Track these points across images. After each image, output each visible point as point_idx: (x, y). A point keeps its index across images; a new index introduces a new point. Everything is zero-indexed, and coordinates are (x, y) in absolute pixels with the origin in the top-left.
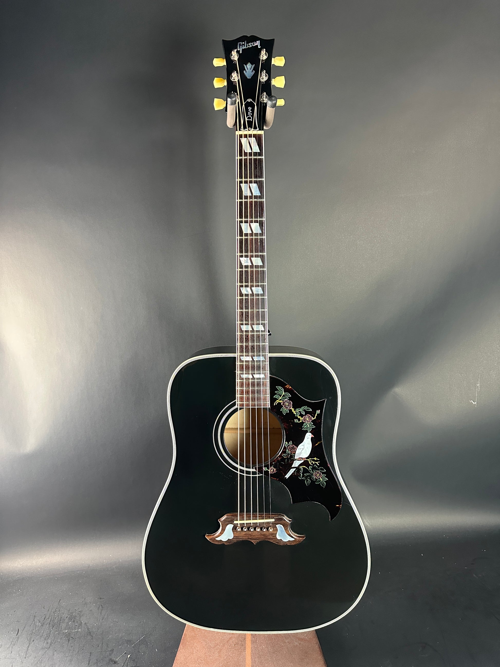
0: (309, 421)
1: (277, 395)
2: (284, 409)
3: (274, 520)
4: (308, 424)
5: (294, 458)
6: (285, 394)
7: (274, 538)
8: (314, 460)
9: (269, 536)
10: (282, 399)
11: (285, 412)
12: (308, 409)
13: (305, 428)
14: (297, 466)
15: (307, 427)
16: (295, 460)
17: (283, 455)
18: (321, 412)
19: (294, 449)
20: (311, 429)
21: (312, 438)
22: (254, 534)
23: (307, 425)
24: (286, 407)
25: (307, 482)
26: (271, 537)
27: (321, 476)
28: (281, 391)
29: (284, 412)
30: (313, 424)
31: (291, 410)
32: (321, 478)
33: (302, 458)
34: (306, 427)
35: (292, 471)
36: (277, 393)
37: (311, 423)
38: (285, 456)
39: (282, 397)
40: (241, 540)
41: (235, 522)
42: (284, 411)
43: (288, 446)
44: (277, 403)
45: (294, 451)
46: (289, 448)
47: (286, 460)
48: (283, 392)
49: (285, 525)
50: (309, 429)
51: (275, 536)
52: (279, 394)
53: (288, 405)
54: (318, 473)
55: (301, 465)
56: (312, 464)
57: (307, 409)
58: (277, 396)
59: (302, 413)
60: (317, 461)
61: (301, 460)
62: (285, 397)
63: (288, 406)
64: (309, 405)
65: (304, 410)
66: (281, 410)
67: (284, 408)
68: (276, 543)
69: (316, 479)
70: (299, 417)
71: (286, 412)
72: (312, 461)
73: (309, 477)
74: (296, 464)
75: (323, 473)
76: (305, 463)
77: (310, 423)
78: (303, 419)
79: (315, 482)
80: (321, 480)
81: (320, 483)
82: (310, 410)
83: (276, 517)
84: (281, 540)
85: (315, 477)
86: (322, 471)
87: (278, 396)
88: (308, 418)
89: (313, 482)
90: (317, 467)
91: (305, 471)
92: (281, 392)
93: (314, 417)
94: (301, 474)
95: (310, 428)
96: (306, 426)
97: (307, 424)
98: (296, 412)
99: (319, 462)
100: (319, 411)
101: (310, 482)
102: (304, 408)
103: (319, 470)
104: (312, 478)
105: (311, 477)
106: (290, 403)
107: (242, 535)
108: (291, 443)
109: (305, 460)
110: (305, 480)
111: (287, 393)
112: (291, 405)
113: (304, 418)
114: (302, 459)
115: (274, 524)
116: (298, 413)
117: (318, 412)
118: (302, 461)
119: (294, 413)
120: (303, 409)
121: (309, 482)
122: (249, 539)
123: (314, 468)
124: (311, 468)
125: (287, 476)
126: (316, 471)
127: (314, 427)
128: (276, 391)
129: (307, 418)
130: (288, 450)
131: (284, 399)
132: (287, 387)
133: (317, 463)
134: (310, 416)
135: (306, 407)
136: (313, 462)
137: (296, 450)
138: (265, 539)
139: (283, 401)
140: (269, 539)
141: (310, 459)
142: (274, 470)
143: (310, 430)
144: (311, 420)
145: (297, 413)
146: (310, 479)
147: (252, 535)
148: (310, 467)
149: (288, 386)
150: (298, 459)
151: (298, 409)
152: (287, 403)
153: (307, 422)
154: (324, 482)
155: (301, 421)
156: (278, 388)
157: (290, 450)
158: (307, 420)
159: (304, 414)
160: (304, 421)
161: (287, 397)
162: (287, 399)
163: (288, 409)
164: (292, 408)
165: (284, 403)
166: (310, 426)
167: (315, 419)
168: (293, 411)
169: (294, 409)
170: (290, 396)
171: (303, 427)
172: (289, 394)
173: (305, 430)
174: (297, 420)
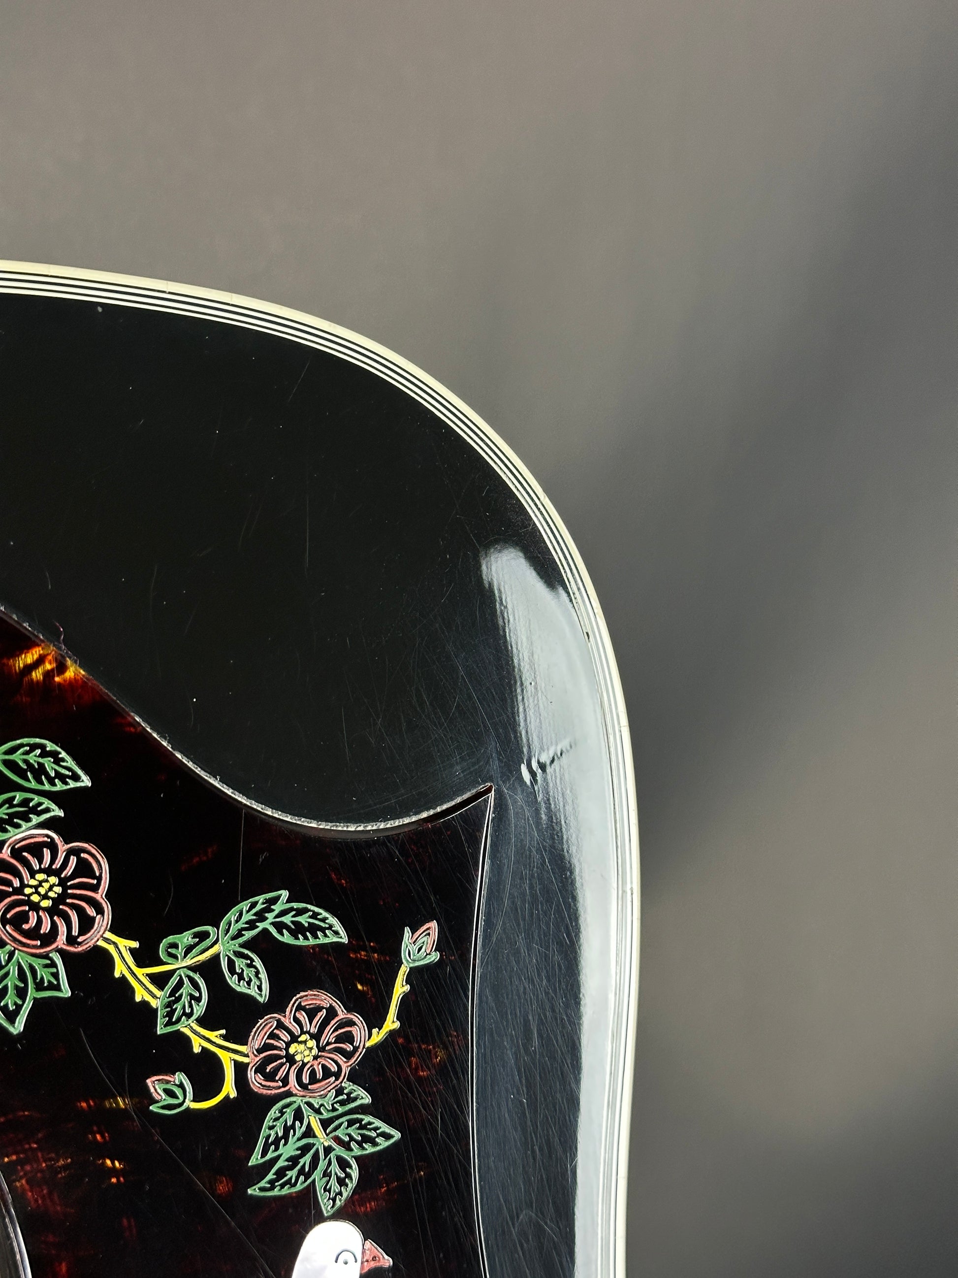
0: (327, 1072)
4: (317, 1111)
6: (17, 757)
11: (22, 993)
12: (303, 918)
13: (281, 1173)
15: (305, 1149)
20: (355, 1173)
23: (309, 1132)
24: (33, 933)
29: (12, 998)
30: (367, 1099)
31: (101, 959)
34: (294, 1161)
37: (350, 1099)
42: (12, 980)
50: (327, 1174)
53: (60, 899)
57: (298, 930)
59: (231, 980)
62: (9, 801)
63: (52, 911)
65: (262, 946)
70: (202, 1038)
71: (31, 993)
77: (340, 1091)
78: (246, 1053)
82: (332, 938)
88: (316, 1037)
93: (375, 1020)
96: (288, 1150)
97: (299, 1115)
98: (160, 980)
100: (430, 943)
102: (261, 916)
106: (84, 868)
111: (33, 747)
112: (100, 896)
113: (266, 1046)
116: (187, 988)
117: (421, 945)
119: (140, 995)
120: (252, 925)
127: (387, 1136)
129: (294, 1039)
132: (37, 676)
134: (331, 1013)
135: (278, 908)
143: (341, 1182)
144: (347, 1056)
145: (180, 984)
149: (40, 661)
151: (186, 938)
152: (49, 872)
153: (304, 1087)
155: (229, 1089)
158: (304, 1065)
159: (263, 997)
160: (270, 1077)
161: (37, 799)
162: (40, 826)
163: (61, 952)
164: (113, 930)
165: (9, 883)
166: (337, 1140)
167: (392, 1034)
168: (119, 970)
169: (135, 944)
170: (72, 784)
171: (264, 1153)
172: (63, 755)
173: (286, 1191)
174: (181, 1086)
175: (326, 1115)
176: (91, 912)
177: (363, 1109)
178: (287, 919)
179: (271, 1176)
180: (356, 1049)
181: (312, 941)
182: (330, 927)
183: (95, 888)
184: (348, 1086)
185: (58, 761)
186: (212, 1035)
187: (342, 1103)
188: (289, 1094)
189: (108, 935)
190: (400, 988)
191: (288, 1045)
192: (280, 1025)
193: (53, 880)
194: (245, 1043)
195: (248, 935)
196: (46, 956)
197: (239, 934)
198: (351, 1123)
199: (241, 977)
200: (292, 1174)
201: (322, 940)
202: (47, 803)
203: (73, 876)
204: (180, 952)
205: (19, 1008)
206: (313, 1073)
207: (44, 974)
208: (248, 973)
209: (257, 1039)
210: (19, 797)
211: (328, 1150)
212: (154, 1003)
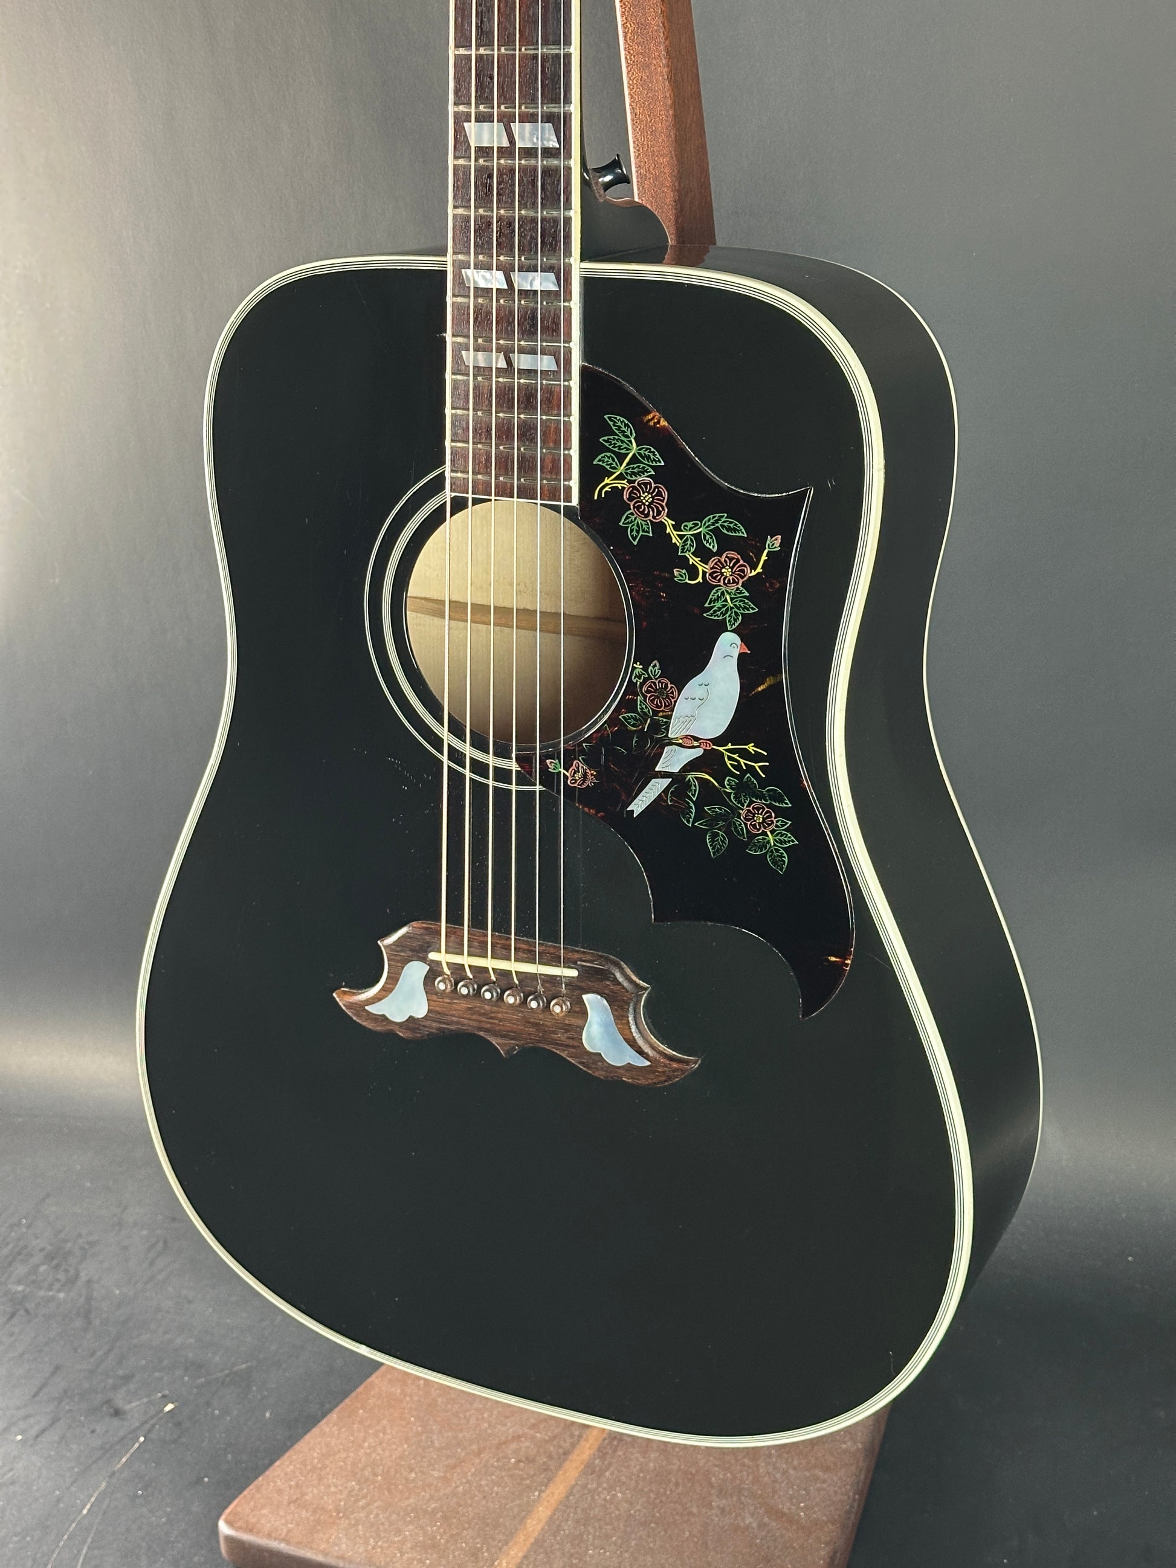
0: (734, 582)
1: (608, 454)
2: (633, 518)
3: (574, 973)
4: (729, 594)
5: (667, 736)
6: (642, 452)
7: (571, 1042)
8: (744, 754)
9: (554, 1032)
10: (627, 473)
11: (638, 532)
12: (732, 525)
13: (715, 611)
14: (676, 770)
15: (724, 606)
16: (671, 744)
17: (623, 717)
18: (787, 544)
19: (667, 697)
20: (740, 618)
21: (741, 656)
22: (499, 1015)
23: (726, 600)
24: (643, 513)
25: (712, 841)
26: (560, 1036)
27: (769, 825)
28: (623, 438)
29: (634, 533)
30: (747, 594)
31: (662, 526)
32: (769, 833)
33: (696, 739)
34: (720, 609)
35: (655, 788)
36: (607, 444)
37: (741, 593)
38: (629, 723)
39: (628, 464)
40: (453, 1027)
41: (432, 956)
42: (635, 527)
43: (645, 680)
44: (607, 489)
45: (666, 706)
46: (648, 692)
47: (635, 739)
48: (630, 442)
49: (618, 1003)
50: (730, 616)
51: (575, 1036)
52: (616, 449)
53: (652, 502)
54: (758, 809)
55: (691, 766)
56: (738, 767)
57: (729, 529)
58: (606, 459)
59: (705, 542)
60: (757, 758)
61: (694, 747)
62: (638, 467)
63: (649, 506)
64: (736, 507)
65: (716, 532)
66: (621, 524)
67: (632, 514)
68: (582, 1063)
69: (752, 836)
70: (693, 560)
71: (641, 533)
72: (735, 756)
73: (721, 823)
74: (673, 760)
75: (779, 812)
76: (710, 761)
77: (738, 589)
78: (707, 568)
79: (746, 845)
80: (768, 842)
81: (766, 853)
82: (741, 534)
83: (584, 964)
84: (597, 1058)
85: (746, 825)
86: (777, 804)
87: (614, 460)
88: (732, 568)
89: (738, 845)
90: (755, 782)
91: (709, 795)
92: (622, 442)
93: (754, 567)
94: (692, 805)
95: (736, 613)
96: (718, 604)
97: (723, 593)
98: (681, 537)
99: (767, 764)
100: (777, 543)
101: (727, 842)
102: (717, 522)
103: (761, 797)
104: (736, 828)
105: (729, 825)
106: (659, 494)
107: (456, 1010)
108: (655, 668)
109: (708, 748)
110: (706, 831)
111: (647, 449)
112: (664, 504)
113: (713, 568)
114: (696, 744)
115: (576, 989)
116: (689, 542)
117: (774, 543)
118: (699, 752)
119: (674, 541)
120: (713, 524)
121: (723, 842)
122: (480, 1029)
123: (742, 788)
124: (731, 788)
125: (638, 806)
126: (751, 802)
127: (753, 609)
128: (606, 438)
129: (724, 567)
130: (645, 697)
131: (633, 473)
132: (652, 423)
133: (756, 765)
134: (738, 561)
135: (723, 519)
136: (742, 761)
137: (675, 702)
138: (539, 1042)
139: (629, 482)
140: (555, 1043)
141: (730, 746)
142: (585, 775)
143: (735, 620)
144: (742, 577)
145: (686, 540)
146: (728, 833)
147: (492, 1018)
148: (726, 783)
149: (653, 418)
150: (681, 741)
151: (690, 524)
152: (649, 493)
153: (725, 584)
154: (782, 851)
155: (700, 579)
156: (611, 423)
157: (652, 701)
158: (726, 577)
159: (715, 550)
160: (715, 578)
161: (647, 467)
162: (647, 477)
163: (650, 520)
164: (667, 516)
165: (636, 494)
166: (735, 605)
167: (758, 573)
168: (668, 530)
169: (674, 523)
170: (658, 464)
171: (709, 604)
172: (656, 453)
173: (716, 618)
174: (685, 574)
175: (733, 596)
176: (661, 509)
177: (745, 597)
178: (726, 524)
179: (711, 612)
180: (745, 576)
181: (734, 534)
182: (741, 530)
183: (663, 501)
184: (741, 589)
185: (654, 455)
186: (697, 559)
187: (739, 593)
188: (720, 586)
189: (666, 518)
191: (721, 569)
192: (720, 561)
193: (650, 496)
194: (707, 564)
195: (712, 527)
196: (646, 521)
197: (708, 526)
198: (741, 601)
199: (707, 542)
200: (719, 613)
201: (738, 534)
202: (650, 469)
203: (656, 496)
204: (688, 529)
205: (637, 536)
206: (729, 580)
207: (645, 527)
208: (710, 540)
209: (711, 563)
210: (642, 465)
211: (732, 608)
212: (678, 544)
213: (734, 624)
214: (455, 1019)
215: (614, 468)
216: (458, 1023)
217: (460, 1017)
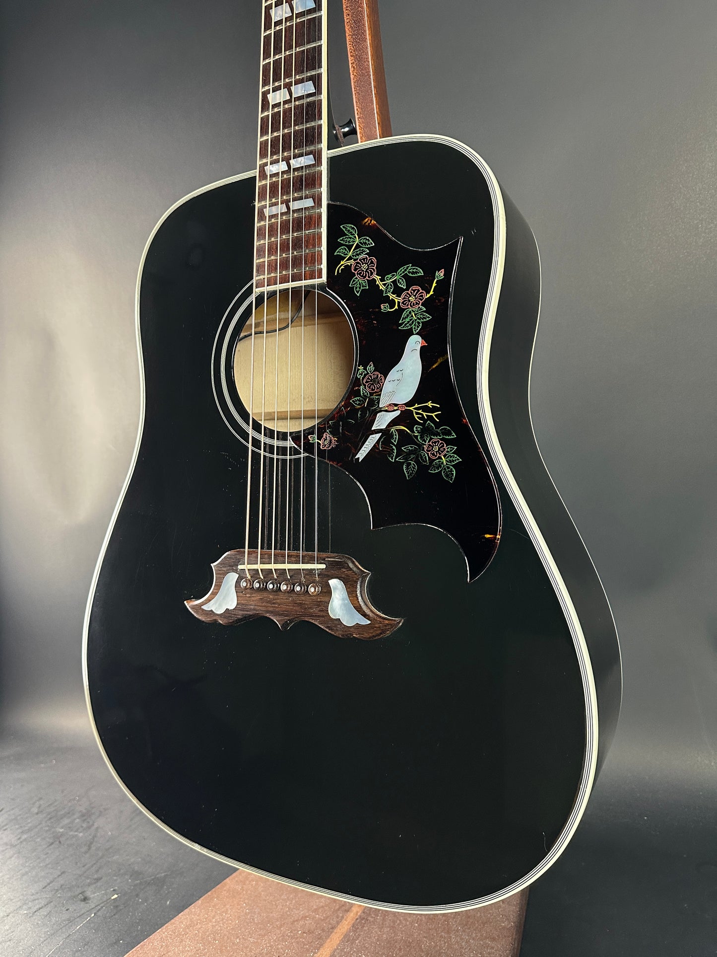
0: (417, 303)
1: (343, 247)
2: (357, 280)
3: (323, 566)
4: (414, 312)
5: (378, 407)
6: (362, 241)
7: (321, 614)
8: (426, 409)
9: (311, 608)
10: (353, 256)
11: (360, 288)
12: (414, 270)
13: (405, 325)
14: (383, 427)
15: (411, 320)
16: (381, 411)
17: (353, 401)
18: (448, 275)
19: (378, 383)
20: (421, 325)
21: (422, 348)
22: (278, 601)
23: (412, 316)
24: (362, 276)
25: (407, 469)
26: (315, 610)
27: (442, 452)
28: (351, 236)
29: (358, 289)
30: (425, 309)
31: (374, 280)
32: (443, 457)
33: (396, 405)
34: (408, 322)
36: (342, 242)
37: (421, 309)
38: (356, 404)
39: (354, 250)
40: (251, 613)
41: (240, 567)
42: (358, 285)
43: (365, 375)
44: (342, 267)
45: (377, 388)
46: (367, 382)
47: (360, 413)
48: (355, 237)
49: (350, 585)
50: (415, 325)
51: (324, 609)
52: (347, 244)
53: (368, 269)
54: (435, 442)
55: (393, 423)
56: (422, 418)
57: (413, 273)
58: (342, 250)
59: (398, 284)
60: (434, 410)
61: (394, 410)
62: (360, 250)
63: (366, 271)
64: (416, 259)
65: (405, 277)
66: (350, 286)
67: (357, 278)
68: (327, 627)
69: (431, 461)
70: (392, 296)
71: (362, 288)
72: (420, 411)
73: (412, 456)
74: (382, 421)
75: (448, 442)
76: (405, 418)
77: (419, 307)
78: (401, 299)
79: (428, 467)
80: (442, 463)
81: (441, 471)
82: (420, 274)
83: (330, 559)
84: (337, 622)
85: (428, 454)
86: (447, 437)
87: (346, 250)
88: (415, 296)
89: (423, 469)
90: (433, 425)
91: (405, 439)
92: (350, 238)
93: (428, 292)
94: (394, 447)
95: (419, 323)
96: (407, 320)
97: (410, 313)
98: (384, 285)
99: (440, 412)
100: (442, 274)
101: (416, 468)
102: (405, 270)
103: (437, 434)
104: (421, 457)
105: (417, 457)
106: (372, 262)
107: (253, 601)
108: (371, 367)
109: (403, 410)
110: (403, 463)
111: (364, 239)
112: (375, 268)
113: (404, 298)
114: (396, 408)
115: (325, 576)
116: (390, 286)
117: (440, 274)
118: (398, 413)
119: (381, 288)
120: (403, 272)
121: (414, 468)
122: (268, 612)
123: (426, 431)
124: (418, 432)
125: (361, 455)
126: (431, 439)
127: (428, 317)
128: (341, 239)
129: (410, 296)
130: (365, 385)
131: (358, 255)
132: (367, 224)
133: (433, 415)
134: (419, 291)
135: (409, 268)
136: (424, 414)
137: (383, 385)
138: (302, 616)
139: (355, 260)
140: (311, 616)
141: (416, 406)
142: (331, 441)
143: (418, 327)
144: (421, 300)
145: (388, 285)
146: (417, 462)
147: (274, 603)
148: (415, 429)
149: (367, 221)
150: (387, 408)
151: (390, 276)
152: (366, 264)
153: (411, 306)
154: (451, 467)
155: (396, 307)
156: (344, 229)
157: (369, 387)
158: (412, 302)
159: (405, 287)
160: (405, 304)
161: (365, 249)
162: (365, 254)
163: (367, 279)
164: (376, 274)
165: (359, 266)
166: (418, 318)
167: (431, 295)
168: (377, 283)
169: (380, 277)
170: (371, 245)
171: (402, 320)
172: (370, 239)
173: (406, 328)
174: (387, 306)
175: (416, 313)
176: (373, 271)
177: (424, 311)
178: (411, 271)
179: (403, 325)
180: (423, 298)
181: (416, 275)
182: (420, 272)
183: (374, 266)
184: (421, 307)
185: (369, 241)
186: (394, 296)
187: (420, 310)
188: (409, 308)
189: (376, 276)
190: (434, 285)
191: (409, 298)
192: (408, 293)
194: (400, 297)
195: (403, 274)
196: (364, 280)
197: (401, 274)
198: (421, 314)
199: (400, 283)
200: (408, 325)
201: (418, 275)
202: (367, 250)
203: (370, 264)
204: (389, 279)
205: (359, 291)
206: (414, 303)
207: (364, 284)
208: (402, 282)
209: (403, 296)
210: (362, 249)
211: (416, 320)
212: (383, 289)
213: (417, 329)
214: (252, 607)
215: (346, 254)
216: (254, 609)
217: (256, 606)
